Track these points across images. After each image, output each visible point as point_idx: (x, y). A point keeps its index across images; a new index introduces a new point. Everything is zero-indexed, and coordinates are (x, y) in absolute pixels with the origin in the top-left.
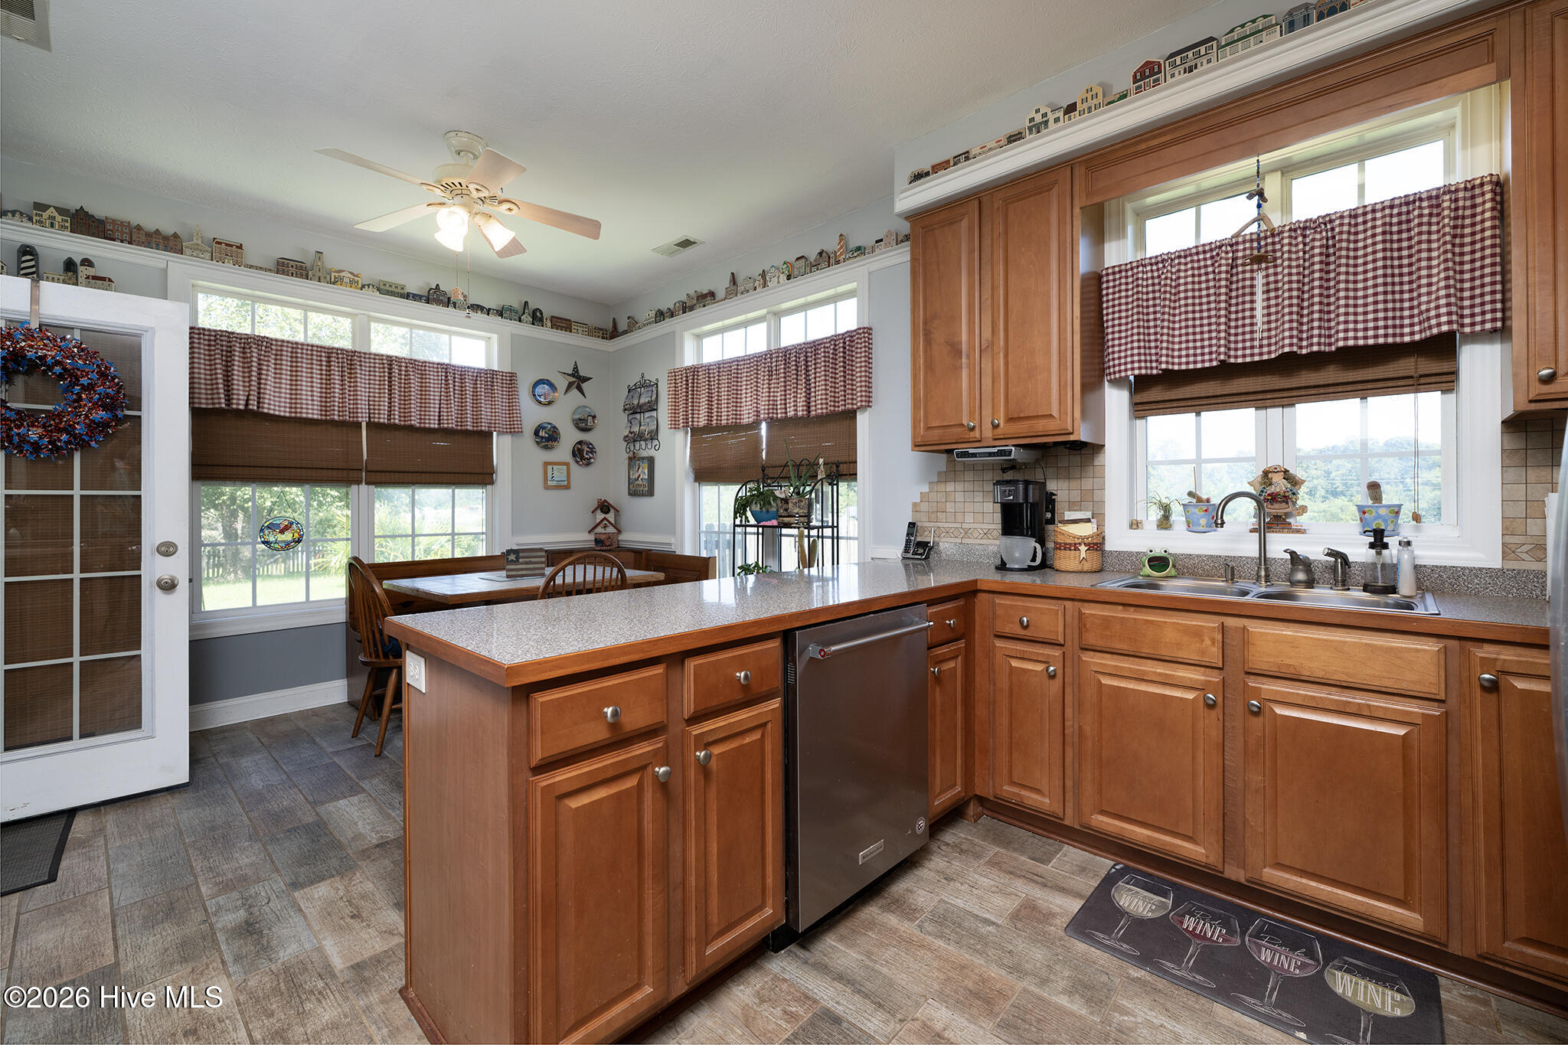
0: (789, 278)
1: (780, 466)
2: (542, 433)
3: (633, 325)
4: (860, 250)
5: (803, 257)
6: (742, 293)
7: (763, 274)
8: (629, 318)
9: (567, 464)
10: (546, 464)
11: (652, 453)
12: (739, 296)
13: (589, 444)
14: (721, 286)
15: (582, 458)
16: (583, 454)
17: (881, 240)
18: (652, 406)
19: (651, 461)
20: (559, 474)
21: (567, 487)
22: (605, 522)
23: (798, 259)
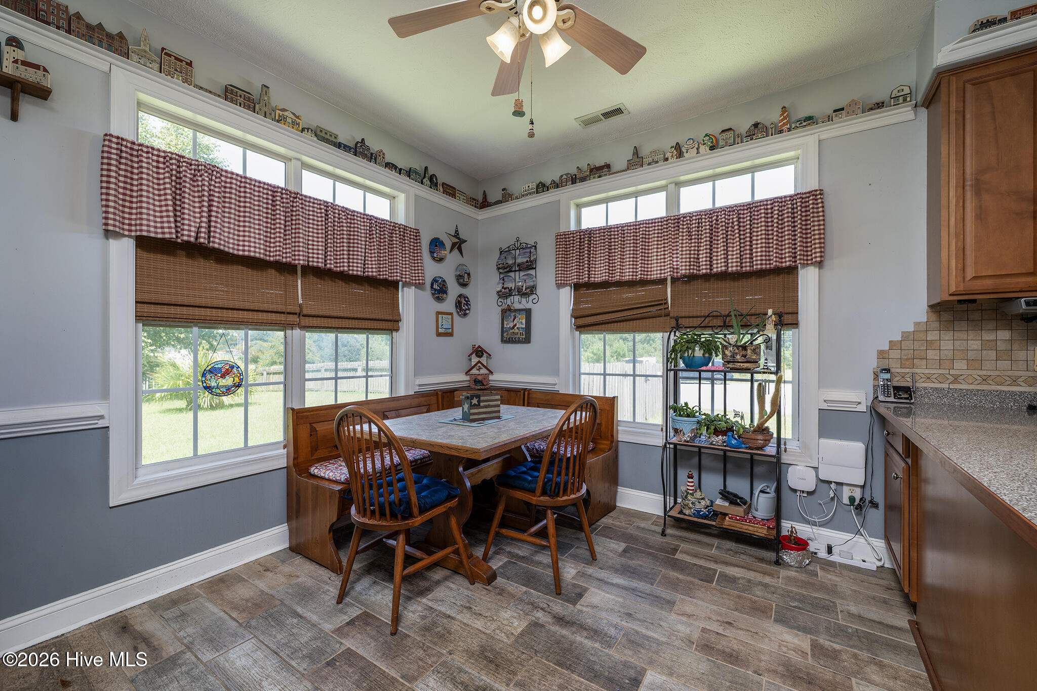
0: (712, 148)
1: (701, 317)
2: (435, 286)
3: (507, 197)
4: (810, 120)
5: (730, 129)
6: (649, 164)
7: (678, 147)
8: (503, 190)
9: (451, 314)
10: (438, 313)
11: (530, 305)
12: (645, 167)
13: (465, 297)
14: (620, 157)
15: (461, 309)
16: (463, 306)
17: (842, 109)
18: (530, 265)
19: (528, 313)
20: (445, 322)
21: (451, 335)
22: (479, 365)
23: (723, 131)
